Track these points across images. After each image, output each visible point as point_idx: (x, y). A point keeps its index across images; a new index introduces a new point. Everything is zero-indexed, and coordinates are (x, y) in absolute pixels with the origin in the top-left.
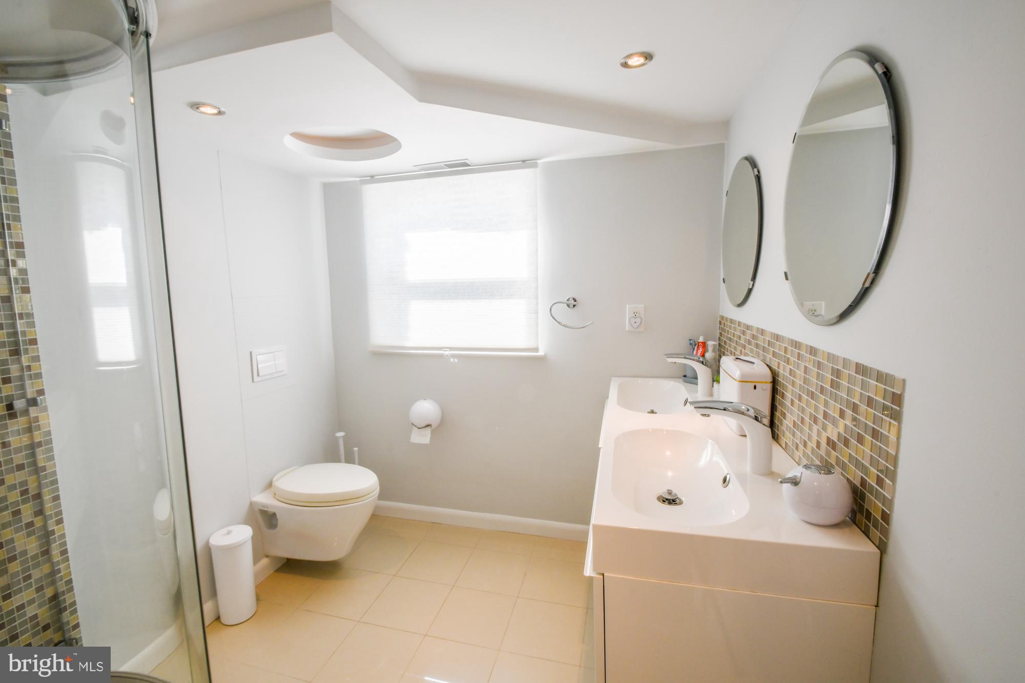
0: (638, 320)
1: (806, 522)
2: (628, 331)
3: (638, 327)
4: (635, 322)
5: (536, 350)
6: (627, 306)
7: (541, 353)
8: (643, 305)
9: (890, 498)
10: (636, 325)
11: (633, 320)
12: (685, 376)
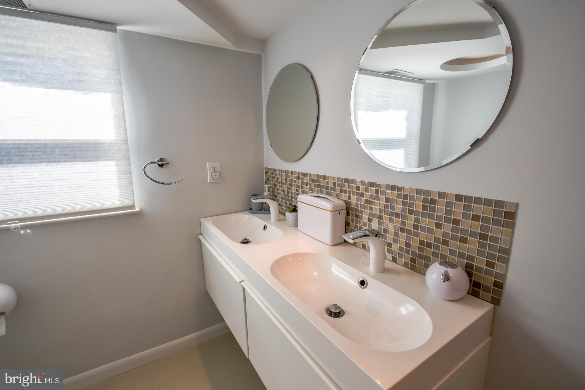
0: (218, 174)
1: (446, 300)
2: (210, 183)
3: (218, 179)
4: (216, 176)
5: (133, 207)
6: (208, 164)
7: (137, 209)
8: (219, 163)
9: (504, 274)
10: (216, 178)
11: (214, 174)
12: (251, 209)
